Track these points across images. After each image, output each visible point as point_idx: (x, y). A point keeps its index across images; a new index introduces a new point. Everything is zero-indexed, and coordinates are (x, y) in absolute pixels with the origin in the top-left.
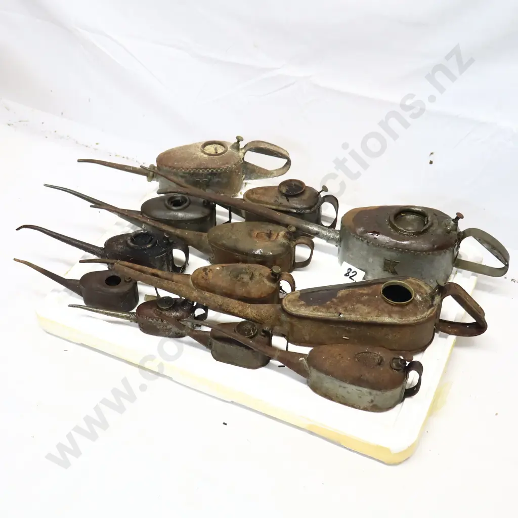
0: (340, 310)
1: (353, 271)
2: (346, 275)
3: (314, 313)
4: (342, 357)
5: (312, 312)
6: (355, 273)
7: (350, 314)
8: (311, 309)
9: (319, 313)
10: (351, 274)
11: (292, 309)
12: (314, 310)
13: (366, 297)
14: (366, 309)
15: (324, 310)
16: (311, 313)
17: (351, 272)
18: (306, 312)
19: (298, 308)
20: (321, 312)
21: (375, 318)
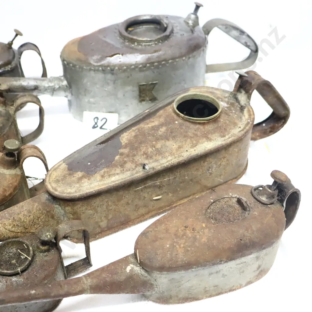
0: (141, 159)
1: (100, 119)
2: (94, 127)
3: (105, 182)
4: (193, 229)
5: (100, 181)
6: (105, 120)
7: (157, 161)
8: (98, 176)
9: (113, 179)
10: (100, 124)
11: (69, 190)
12: (103, 176)
13: (163, 129)
14: (172, 145)
15: (118, 171)
16: (102, 183)
17: (99, 121)
18: (92, 185)
19: (78, 185)
20: (114, 175)
21: (192, 150)
